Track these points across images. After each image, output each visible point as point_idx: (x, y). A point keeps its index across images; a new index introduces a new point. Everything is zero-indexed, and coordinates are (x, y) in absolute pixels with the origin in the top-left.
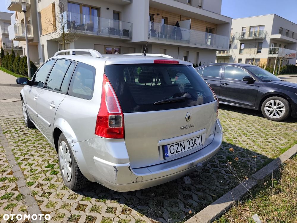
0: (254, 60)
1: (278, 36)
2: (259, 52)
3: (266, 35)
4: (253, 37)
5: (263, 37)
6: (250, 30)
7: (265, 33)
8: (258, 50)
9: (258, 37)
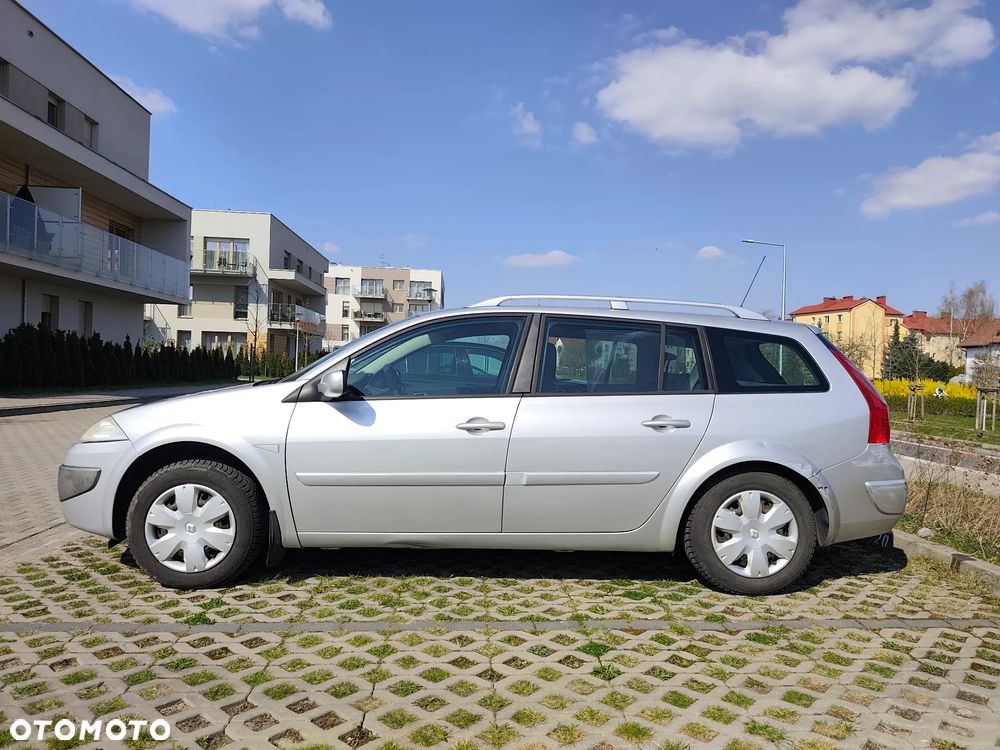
0: (229, 337)
1: (289, 275)
2: (240, 314)
3: (255, 269)
4: (216, 269)
5: (249, 271)
6: (205, 247)
7: (251, 260)
8: (235, 309)
9: (231, 272)
